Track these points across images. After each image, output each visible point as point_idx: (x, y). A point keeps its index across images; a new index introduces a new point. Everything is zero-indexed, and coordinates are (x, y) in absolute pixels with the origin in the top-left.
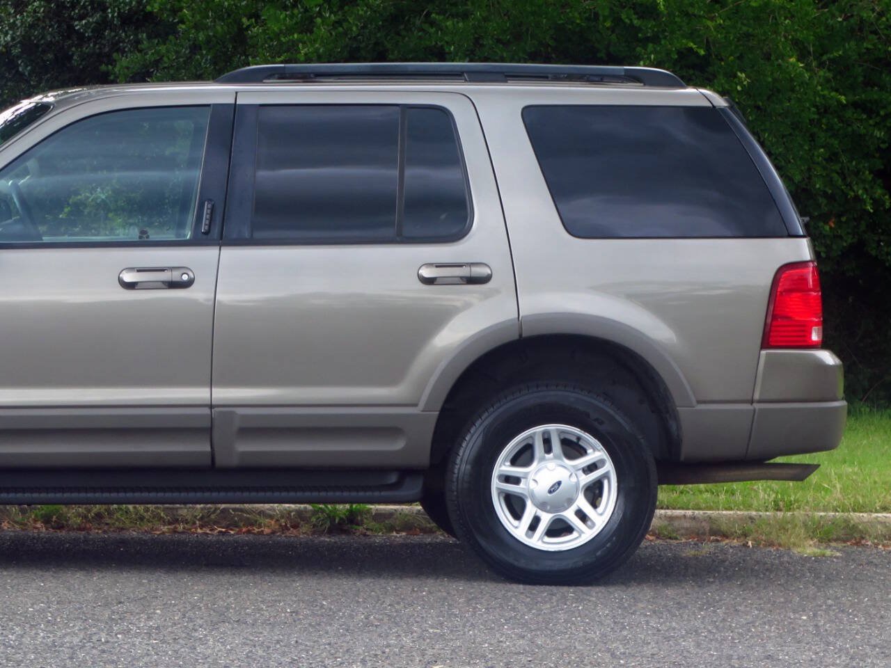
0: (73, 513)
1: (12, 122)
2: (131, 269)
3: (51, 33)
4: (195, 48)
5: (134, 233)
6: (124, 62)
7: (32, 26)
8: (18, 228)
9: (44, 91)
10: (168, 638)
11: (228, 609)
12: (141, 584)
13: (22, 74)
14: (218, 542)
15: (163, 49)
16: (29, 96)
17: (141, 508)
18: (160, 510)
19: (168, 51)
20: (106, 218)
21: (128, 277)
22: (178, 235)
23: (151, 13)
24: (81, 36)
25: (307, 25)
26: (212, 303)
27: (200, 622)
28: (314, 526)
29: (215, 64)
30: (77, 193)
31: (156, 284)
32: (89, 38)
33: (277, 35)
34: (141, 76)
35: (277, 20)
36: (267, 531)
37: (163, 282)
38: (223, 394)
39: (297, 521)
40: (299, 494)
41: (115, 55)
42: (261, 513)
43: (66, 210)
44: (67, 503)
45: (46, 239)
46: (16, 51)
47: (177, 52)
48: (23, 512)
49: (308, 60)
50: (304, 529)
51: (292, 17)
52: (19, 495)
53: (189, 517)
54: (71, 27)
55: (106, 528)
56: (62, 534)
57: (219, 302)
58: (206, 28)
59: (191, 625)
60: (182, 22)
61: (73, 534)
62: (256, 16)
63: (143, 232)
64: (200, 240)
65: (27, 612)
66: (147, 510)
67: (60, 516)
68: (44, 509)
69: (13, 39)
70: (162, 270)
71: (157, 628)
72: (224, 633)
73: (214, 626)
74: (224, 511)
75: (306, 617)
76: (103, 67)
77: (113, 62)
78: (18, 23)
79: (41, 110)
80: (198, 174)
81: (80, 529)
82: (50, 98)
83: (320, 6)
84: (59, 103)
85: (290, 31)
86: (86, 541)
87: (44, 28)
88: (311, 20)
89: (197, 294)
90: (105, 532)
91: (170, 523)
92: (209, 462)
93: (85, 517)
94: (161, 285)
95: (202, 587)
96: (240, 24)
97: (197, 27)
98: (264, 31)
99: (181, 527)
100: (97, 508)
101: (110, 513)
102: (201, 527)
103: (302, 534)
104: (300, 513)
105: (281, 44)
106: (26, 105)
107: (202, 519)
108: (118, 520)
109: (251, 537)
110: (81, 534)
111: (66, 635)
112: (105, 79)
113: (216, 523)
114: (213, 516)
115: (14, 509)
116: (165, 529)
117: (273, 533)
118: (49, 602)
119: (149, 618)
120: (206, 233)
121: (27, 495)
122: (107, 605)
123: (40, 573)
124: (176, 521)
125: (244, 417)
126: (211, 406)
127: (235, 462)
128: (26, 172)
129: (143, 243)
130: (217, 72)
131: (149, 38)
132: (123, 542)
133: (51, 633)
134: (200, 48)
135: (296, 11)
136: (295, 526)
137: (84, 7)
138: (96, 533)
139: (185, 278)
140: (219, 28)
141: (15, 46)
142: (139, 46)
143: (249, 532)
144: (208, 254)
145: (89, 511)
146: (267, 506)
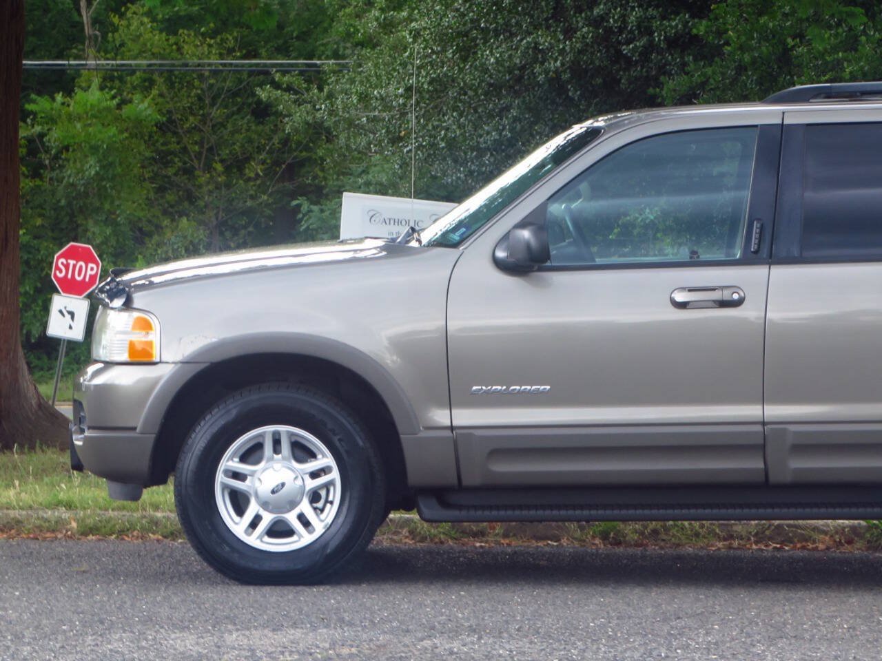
0: (630, 530)
1: (564, 147)
2: (683, 289)
3: (599, 58)
4: (741, 69)
5: (684, 253)
6: (671, 85)
7: (580, 52)
8: (572, 250)
9: (594, 115)
10: (727, 654)
11: (785, 624)
12: (698, 600)
13: (572, 99)
14: (773, 558)
15: (709, 71)
16: (580, 121)
17: (696, 524)
18: (716, 526)
19: (714, 73)
20: (655, 238)
21: (680, 297)
22: (728, 255)
23: (696, 36)
24: (628, 61)
25: (851, 44)
26: (762, 321)
27: (758, 637)
28: (869, 542)
29: (761, 84)
30: (626, 215)
31: (707, 303)
32: (637, 62)
33: (822, 55)
34: (688, 99)
35: (822, 40)
36: (821, 547)
37: (714, 301)
38: (775, 411)
39: (851, 536)
40: (854, 510)
41: (662, 78)
42: (815, 529)
43: (616, 231)
44: (624, 520)
45: (599, 261)
46: (566, 76)
47: (723, 74)
48: (582, 528)
49: (853, 78)
50: (858, 545)
51: (837, 35)
52: (578, 512)
53: (744, 534)
54: (619, 52)
55: (662, 544)
56: (620, 550)
57: (769, 319)
58: (751, 49)
59: (749, 641)
60: (727, 43)
61: (630, 551)
62: (801, 36)
63: (694, 253)
64: (750, 259)
65: (588, 627)
66: (702, 526)
67: (618, 532)
68: (601, 526)
69: (563, 64)
70: (713, 289)
71: (716, 644)
72: (783, 648)
73: (771, 641)
74: (779, 526)
75: (863, 633)
76: (651, 91)
77: (660, 85)
78: (568, 48)
79: (592, 134)
80: (747, 194)
81: (637, 545)
82: (600, 122)
83: (865, 24)
84: (609, 127)
85: (835, 49)
86: (643, 557)
87: (592, 53)
88: (856, 39)
89: (748, 312)
90: (661, 548)
91: (725, 539)
92: (762, 478)
93: (642, 533)
94: (711, 304)
95: (759, 603)
96: (784, 44)
97: (742, 48)
98: (809, 51)
99: (736, 544)
100: (653, 525)
101: (667, 530)
102: (756, 543)
103: (857, 550)
104: (854, 529)
105: (826, 63)
106: (577, 130)
107: (756, 535)
108: (674, 536)
109: (806, 553)
110: (639, 551)
111: (625, 651)
112: (653, 102)
113: (770, 538)
114: (767, 533)
115: (573, 526)
116: (720, 545)
117: (828, 548)
118: (609, 618)
119: (707, 634)
120: (756, 252)
121: (586, 512)
122: (665, 620)
123: (600, 589)
124: (731, 537)
125: (795, 433)
126: (764, 424)
127: (788, 478)
128: (578, 196)
129: (694, 262)
130: (763, 93)
131: (695, 60)
132: (680, 558)
133: (612, 647)
134: (746, 70)
135: (840, 30)
136: (850, 542)
137: (631, 32)
138: (653, 549)
139: (736, 296)
140: (764, 49)
141: (565, 72)
142: (686, 68)
143: (804, 548)
144: (757, 273)
145: (646, 528)
146: (821, 522)
